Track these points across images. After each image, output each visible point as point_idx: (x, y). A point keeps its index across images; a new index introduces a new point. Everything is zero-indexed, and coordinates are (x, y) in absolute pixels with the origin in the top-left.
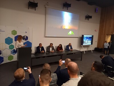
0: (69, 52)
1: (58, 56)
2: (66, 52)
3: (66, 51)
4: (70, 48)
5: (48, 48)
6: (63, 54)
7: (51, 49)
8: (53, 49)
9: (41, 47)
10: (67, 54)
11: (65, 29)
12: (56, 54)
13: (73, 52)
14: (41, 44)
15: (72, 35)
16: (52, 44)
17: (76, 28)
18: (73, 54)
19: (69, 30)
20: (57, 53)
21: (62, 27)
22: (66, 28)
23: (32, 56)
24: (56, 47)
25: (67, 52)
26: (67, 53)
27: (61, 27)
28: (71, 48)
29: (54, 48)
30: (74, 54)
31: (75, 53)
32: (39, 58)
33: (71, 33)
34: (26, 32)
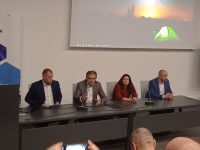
1: (115, 119)
2: (146, 104)
3: (146, 100)
6: (134, 113)
7: (90, 92)
8: (98, 91)
9: (48, 84)
10: (152, 112)
11: (143, 17)
12: (108, 111)
13: (173, 105)
14: (51, 72)
15: (169, 41)
16: (95, 73)
17: (186, 16)
18: (171, 110)
19: (157, 24)
20: (114, 107)
21: (132, 10)
22: (147, 16)
24: (108, 84)
25: (152, 104)
26: (150, 108)
27: (129, 10)
30: (177, 111)
31: (180, 109)
32: (45, 124)
33: (164, 33)
34: (1, 31)
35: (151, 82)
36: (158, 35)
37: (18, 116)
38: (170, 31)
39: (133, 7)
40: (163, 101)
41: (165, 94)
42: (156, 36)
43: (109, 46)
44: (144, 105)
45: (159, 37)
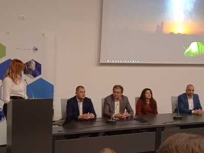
0: (190, 120)
2: (175, 118)
3: (175, 115)
4: (191, 103)
11: (172, 33)
19: (187, 39)
21: (161, 27)
25: (181, 119)
26: (178, 122)
27: (158, 26)
28: (197, 106)
29: (128, 103)
34: (36, 49)
36: (188, 50)
37: (51, 128)
38: (200, 47)
39: (162, 24)
40: (192, 116)
41: (194, 109)
42: (186, 52)
43: (138, 62)
44: (172, 120)
45: (188, 52)
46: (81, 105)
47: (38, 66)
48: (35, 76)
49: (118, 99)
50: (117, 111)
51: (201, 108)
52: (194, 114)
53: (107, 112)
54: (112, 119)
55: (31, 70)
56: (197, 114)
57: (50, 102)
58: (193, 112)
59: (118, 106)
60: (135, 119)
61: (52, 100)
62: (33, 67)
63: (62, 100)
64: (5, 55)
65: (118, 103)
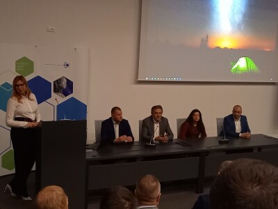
0: (237, 144)
5: (146, 125)
9: (117, 122)
10: (229, 152)
11: (218, 48)
13: (250, 144)
15: (248, 73)
18: (250, 150)
19: (234, 54)
20: (184, 145)
21: (206, 40)
23: (91, 154)
25: (226, 142)
26: (224, 147)
27: (203, 40)
30: (255, 151)
31: (259, 148)
33: (242, 64)
34: (67, 65)
35: (226, 119)
36: (235, 66)
37: (85, 153)
38: (249, 63)
39: (207, 37)
40: (240, 139)
41: (242, 132)
42: (234, 68)
43: (180, 80)
44: (217, 144)
45: (236, 69)
46: (117, 128)
47: (70, 84)
48: (66, 95)
49: (157, 121)
50: (157, 134)
51: (249, 131)
52: (241, 137)
53: (145, 135)
54: (152, 143)
55: (61, 88)
56: (245, 138)
57: (84, 124)
58: (240, 135)
59: (158, 129)
60: (176, 143)
61: (85, 122)
62: (64, 84)
63: (97, 122)
64: (33, 72)
65: (158, 125)
